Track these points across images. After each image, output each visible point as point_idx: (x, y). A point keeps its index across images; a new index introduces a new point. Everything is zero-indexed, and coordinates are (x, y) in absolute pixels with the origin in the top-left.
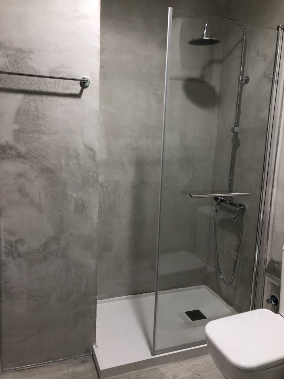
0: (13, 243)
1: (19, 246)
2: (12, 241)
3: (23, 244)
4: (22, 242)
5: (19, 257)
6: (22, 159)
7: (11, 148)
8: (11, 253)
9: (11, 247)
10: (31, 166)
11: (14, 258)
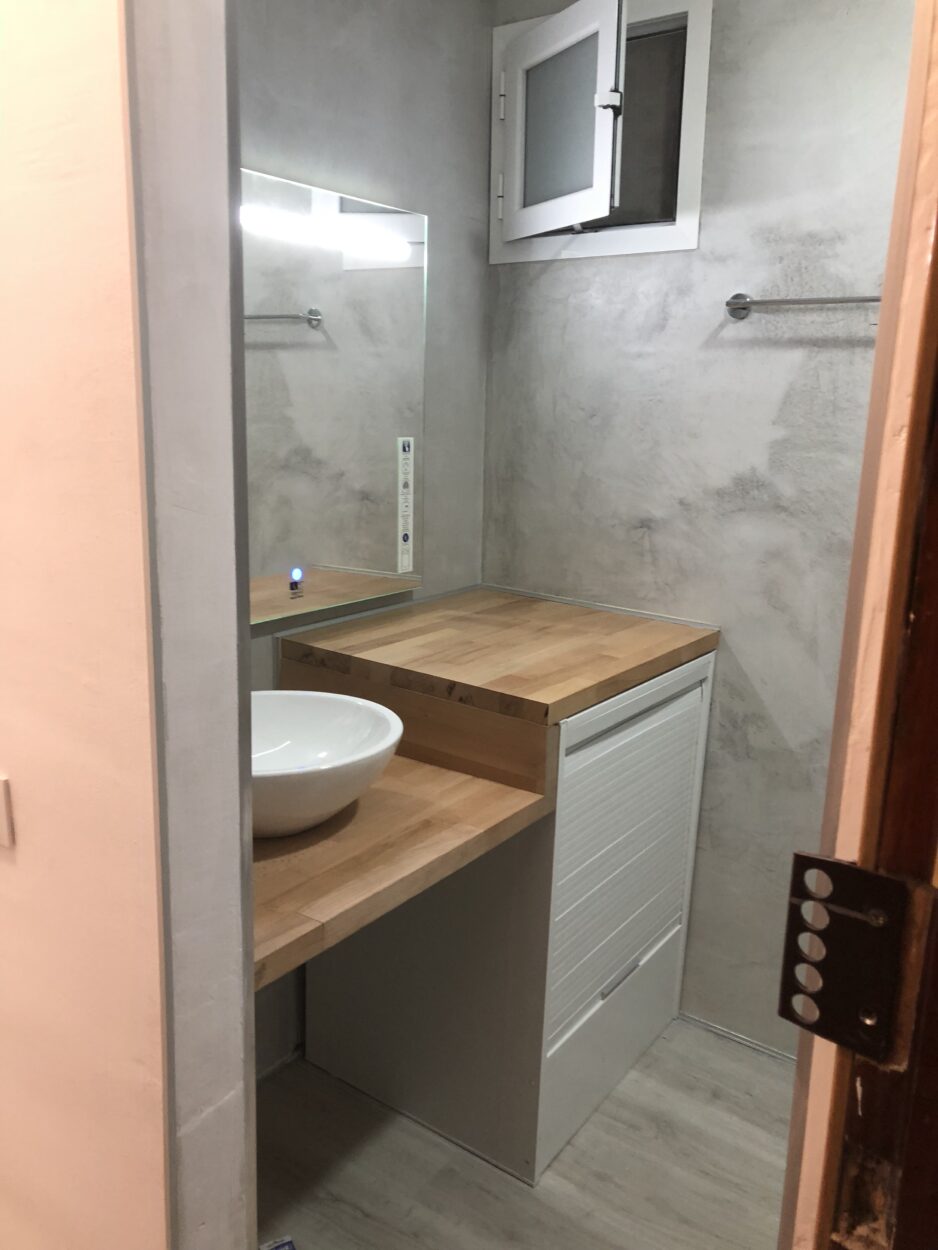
0: (739, 720)
1: (751, 730)
2: (737, 714)
3: (760, 728)
4: (759, 723)
5: (749, 757)
6: (783, 515)
7: (761, 485)
8: (732, 741)
9: (733, 727)
10: (803, 534)
11: (736, 756)
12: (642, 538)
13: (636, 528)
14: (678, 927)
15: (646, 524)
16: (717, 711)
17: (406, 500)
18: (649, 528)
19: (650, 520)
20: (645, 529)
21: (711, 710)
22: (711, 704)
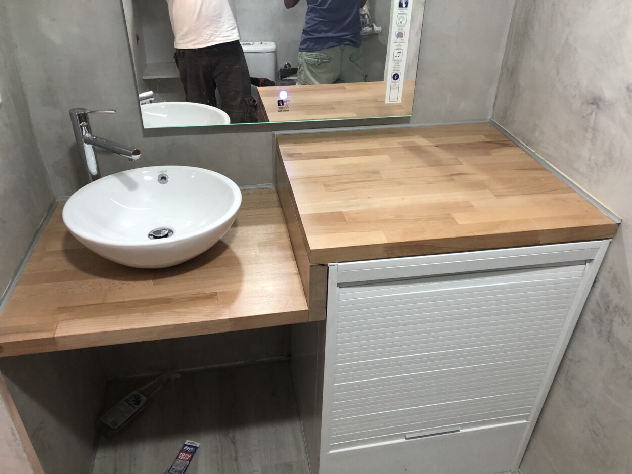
0: (611, 307)
1: (617, 320)
2: (611, 301)
3: (625, 323)
4: (625, 319)
5: (609, 340)
8: (601, 320)
9: (606, 310)
11: (600, 333)
12: (591, 114)
13: (588, 103)
14: (525, 421)
15: (596, 102)
16: (597, 290)
17: (399, 47)
18: (598, 107)
19: (600, 99)
20: (594, 106)
21: (593, 286)
22: (595, 282)
